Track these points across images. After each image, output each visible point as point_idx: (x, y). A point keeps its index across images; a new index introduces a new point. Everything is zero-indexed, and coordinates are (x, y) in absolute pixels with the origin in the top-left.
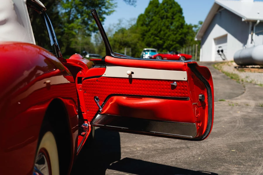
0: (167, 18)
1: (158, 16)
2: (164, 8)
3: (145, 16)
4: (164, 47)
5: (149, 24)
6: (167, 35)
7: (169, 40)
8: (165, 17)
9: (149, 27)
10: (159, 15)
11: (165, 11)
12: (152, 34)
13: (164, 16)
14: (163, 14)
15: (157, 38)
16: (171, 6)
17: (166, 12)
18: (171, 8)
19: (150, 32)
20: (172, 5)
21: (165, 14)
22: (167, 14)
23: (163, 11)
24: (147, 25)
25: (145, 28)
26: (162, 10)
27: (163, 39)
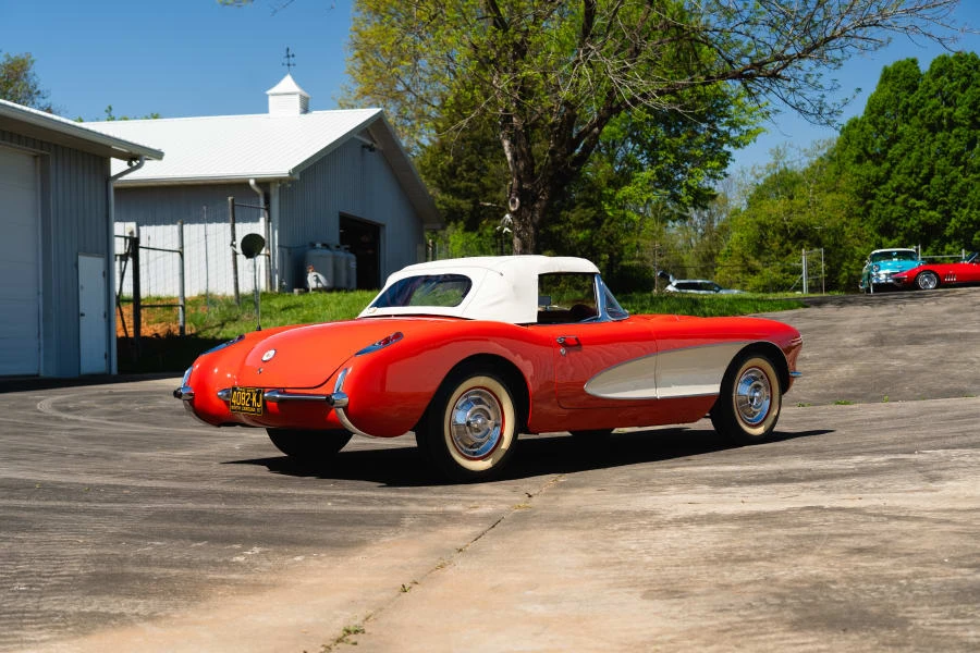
0: (952, 124)
1: (916, 120)
2: (940, 91)
3: (869, 127)
4: (948, 232)
5: (885, 152)
6: (955, 188)
7: (964, 206)
8: (945, 122)
9: (887, 165)
10: (922, 117)
11: (944, 99)
12: (898, 190)
13: (941, 117)
14: (937, 113)
15: (919, 204)
16: (964, 79)
17: (948, 104)
18: (964, 87)
19: (893, 183)
20: (969, 76)
21: (946, 111)
22: (951, 110)
23: (935, 101)
24: (877, 159)
25: (870, 169)
26: (931, 97)
27: (944, 203)
